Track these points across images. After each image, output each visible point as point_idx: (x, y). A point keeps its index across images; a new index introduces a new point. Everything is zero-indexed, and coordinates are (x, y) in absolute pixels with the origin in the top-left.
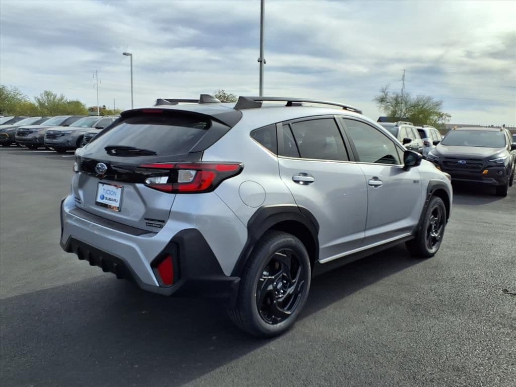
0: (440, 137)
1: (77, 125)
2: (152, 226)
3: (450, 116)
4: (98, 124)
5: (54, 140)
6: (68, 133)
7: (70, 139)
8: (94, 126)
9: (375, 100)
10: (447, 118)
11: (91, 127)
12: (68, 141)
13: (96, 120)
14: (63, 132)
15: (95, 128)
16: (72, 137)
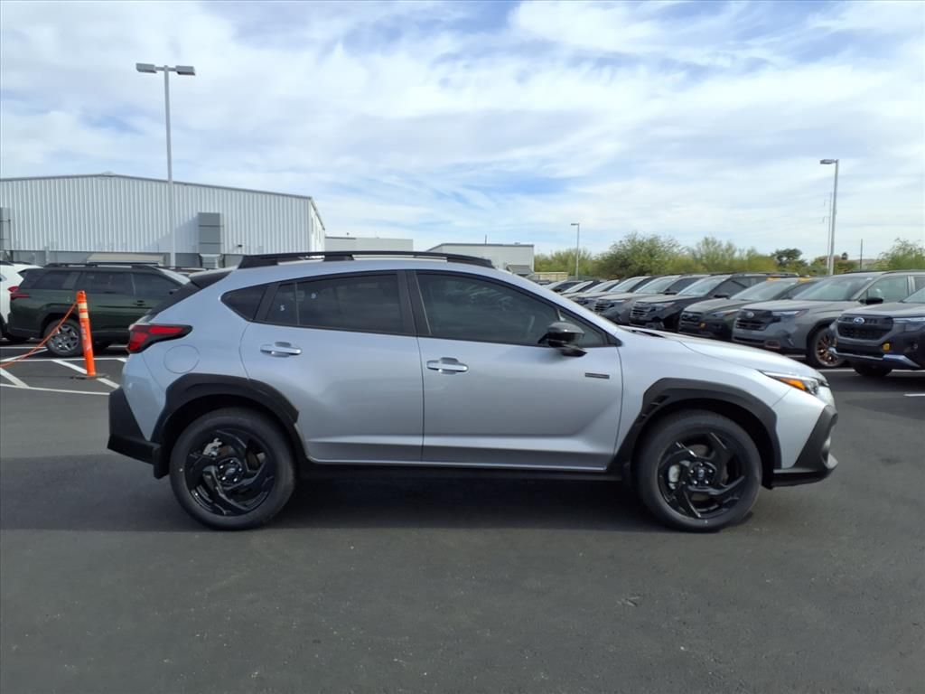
1: (810, 296)
4: (867, 292)
5: (755, 332)
6: (789, 316)
7: (792, 330)
8: (856, 296)
11: (849, 300)
12: (788, 336)
13: (862, 282)
14: (777, 314)
15: (857, 303)
16: (798, 325)
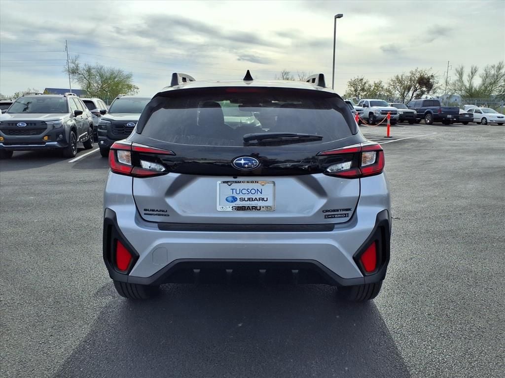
0: (106, 108)
2: (334, 217)
3: (138, 89)
9: (65, 71)
10: (135, 90)
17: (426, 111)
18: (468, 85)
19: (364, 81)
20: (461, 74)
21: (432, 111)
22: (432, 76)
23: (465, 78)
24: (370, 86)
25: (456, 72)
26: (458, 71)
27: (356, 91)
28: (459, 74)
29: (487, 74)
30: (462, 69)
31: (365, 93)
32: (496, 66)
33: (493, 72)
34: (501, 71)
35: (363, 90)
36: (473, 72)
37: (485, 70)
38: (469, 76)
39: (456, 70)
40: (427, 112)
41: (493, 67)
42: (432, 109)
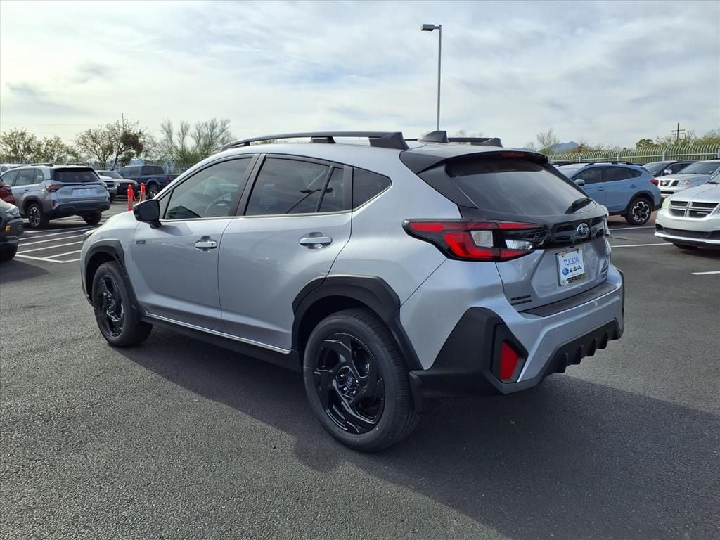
17: (148, 182)
18: (179, 147)
19: (27, 137)
20: (169, 132)
21: (157, 181)
22: (140, 133)
23: (175, 138)
24: (39, 145)
25: (163, 129)
26: (165, 129)
27: (15, 151)
28: (167, 132)
29: (199, 133)
30: (169, 125)
31: (32, 155)
32: (209, 124)
33: (206, 131)
34: (215, 130)
35: (28, 150)
36: (184, 132)
37: (197, 128)
38: (179, 135)
39: (163, 126)
40: (150, 182)
41: (206, 125)
42: (157, 178)
